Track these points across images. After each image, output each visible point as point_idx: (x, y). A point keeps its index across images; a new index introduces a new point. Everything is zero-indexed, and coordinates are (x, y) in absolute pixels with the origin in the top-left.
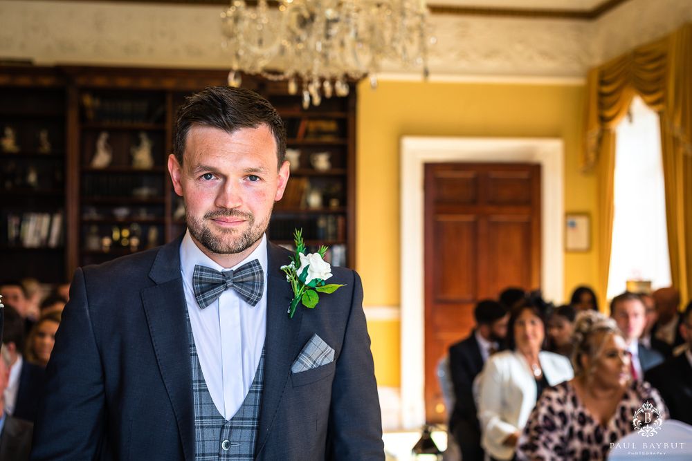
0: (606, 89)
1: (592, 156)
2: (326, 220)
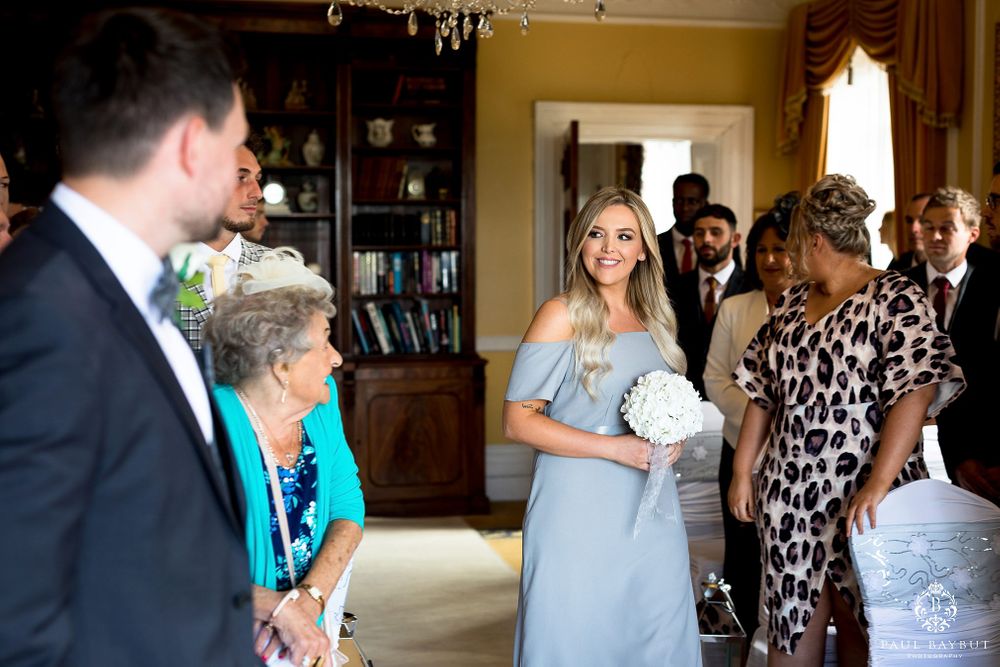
0: (815, 37)
2: (433, 216)
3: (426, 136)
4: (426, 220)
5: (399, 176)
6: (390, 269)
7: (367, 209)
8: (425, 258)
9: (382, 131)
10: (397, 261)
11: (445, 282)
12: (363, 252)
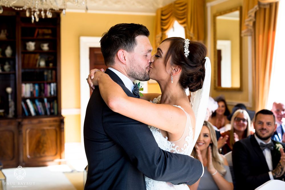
0: (164, 18)
2: (48, 72)
3: (45, 47)
4: (46, 73)
5: (37, 60)
6: (34, 89)
7: (27, 70)
8: (46, 85)
9: (31, 46)
10: (37, 87)
11: (52, 93)
12: (25, 83)
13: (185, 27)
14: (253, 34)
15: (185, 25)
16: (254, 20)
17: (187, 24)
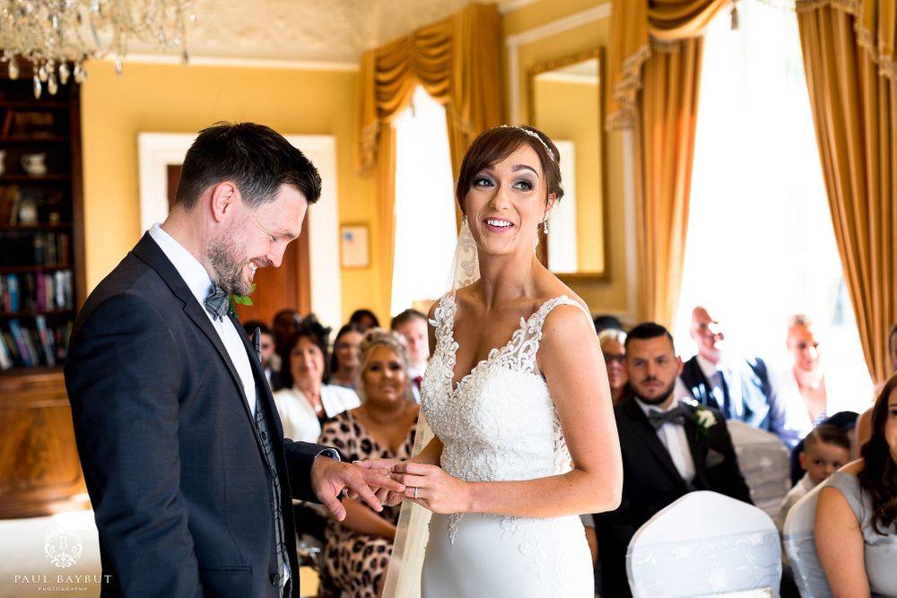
0: (384, 77)
1: (370, 155)
2: (45, 239)
3: (36, 165)
4: (38, 243)
5: (11, 204)
6: (6, 290)
8: (40, 279)
10: (13, 283)
13: (446, 105)
14: (637, 124)
15: (447, 99)
16: (639, 85)
17: (454, 96)
